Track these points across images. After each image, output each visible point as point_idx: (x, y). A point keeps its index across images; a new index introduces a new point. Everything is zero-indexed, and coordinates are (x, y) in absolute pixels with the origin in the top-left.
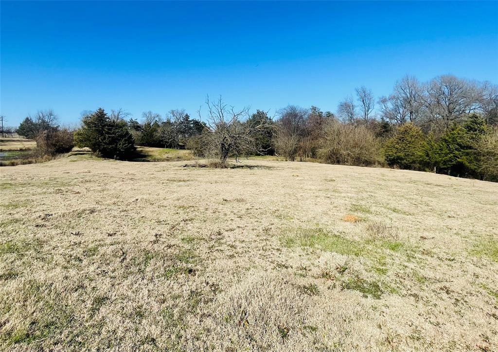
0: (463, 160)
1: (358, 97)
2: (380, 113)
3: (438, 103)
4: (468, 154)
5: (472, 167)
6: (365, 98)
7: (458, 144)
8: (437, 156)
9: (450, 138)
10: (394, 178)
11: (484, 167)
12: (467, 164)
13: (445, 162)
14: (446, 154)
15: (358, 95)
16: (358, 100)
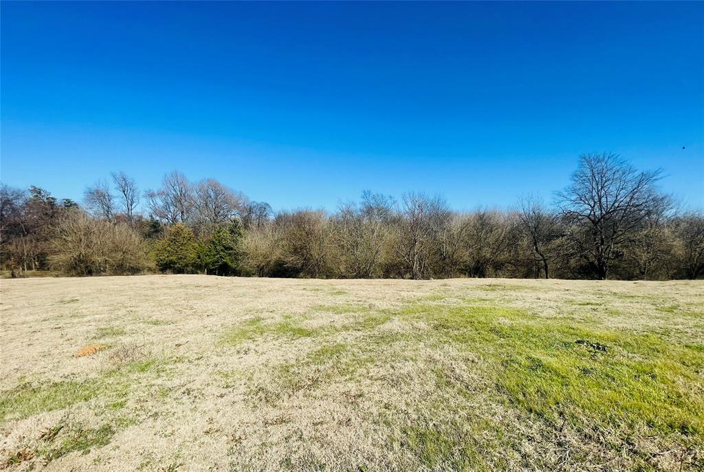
0: (227, 260)
1: (116, 185)
2: (147, 209)
3: (206, 204)
4: (230, 254)
5: (234, 266)
6: (126, 188)
7: (223, 246)
8: (207, 258)
9: (216, 240)
10: (165, 285)
11: (241, 265)
12: (230, 264)
13: (213, 263)
14: (214, 256)
15: (115, 182)
16: (117, 189)
